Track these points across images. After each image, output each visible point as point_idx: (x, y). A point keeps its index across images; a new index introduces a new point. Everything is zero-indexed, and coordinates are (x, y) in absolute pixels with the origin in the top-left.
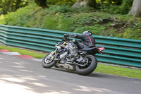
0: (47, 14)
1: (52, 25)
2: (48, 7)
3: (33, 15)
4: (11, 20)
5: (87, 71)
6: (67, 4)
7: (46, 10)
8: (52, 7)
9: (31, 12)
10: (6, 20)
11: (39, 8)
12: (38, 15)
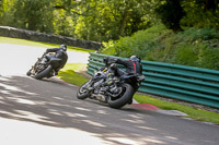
0: (182, 40)
1: (189, 59)
2: (182, 30)
3: (159, 42)
4: (124, 49)
5: (120, 103)
6: (212, 27)
7: (180, 35)
8: (188, 30)
9: (156, 37)
10: (117, 48)
11: (169, 31)
12: (167, 43)
